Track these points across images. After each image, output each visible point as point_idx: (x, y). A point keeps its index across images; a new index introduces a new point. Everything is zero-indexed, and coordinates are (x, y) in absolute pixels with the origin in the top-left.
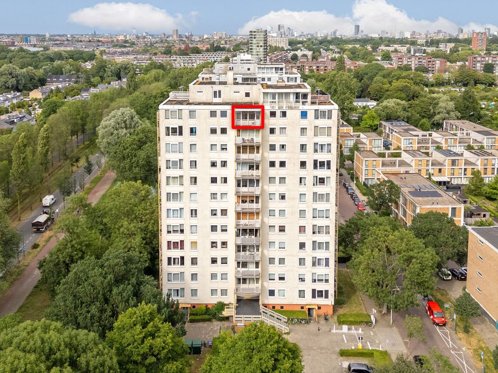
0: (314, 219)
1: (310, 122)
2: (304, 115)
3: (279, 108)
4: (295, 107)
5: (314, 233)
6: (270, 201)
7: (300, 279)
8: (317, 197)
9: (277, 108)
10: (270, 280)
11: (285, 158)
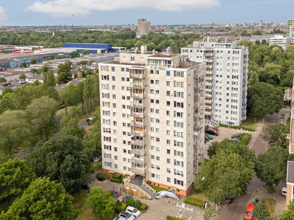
0: (175, 137)
1: (171, 78)
2: (168, 73)
3: (155, 68)
4: (163, 69)
5: (175, 145)
6: (151, 122)
7: (168, 171)
8: (176, 124)
9: (154, 68)
10: (152, 167)
11: (159, 98)
